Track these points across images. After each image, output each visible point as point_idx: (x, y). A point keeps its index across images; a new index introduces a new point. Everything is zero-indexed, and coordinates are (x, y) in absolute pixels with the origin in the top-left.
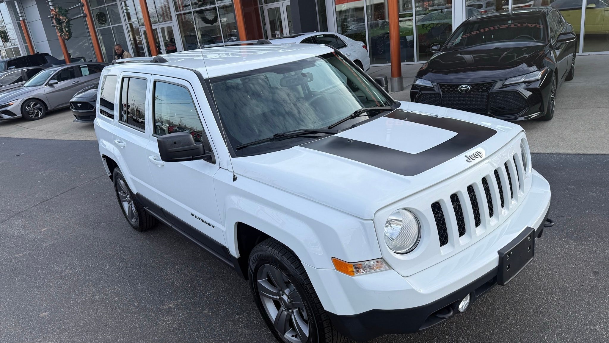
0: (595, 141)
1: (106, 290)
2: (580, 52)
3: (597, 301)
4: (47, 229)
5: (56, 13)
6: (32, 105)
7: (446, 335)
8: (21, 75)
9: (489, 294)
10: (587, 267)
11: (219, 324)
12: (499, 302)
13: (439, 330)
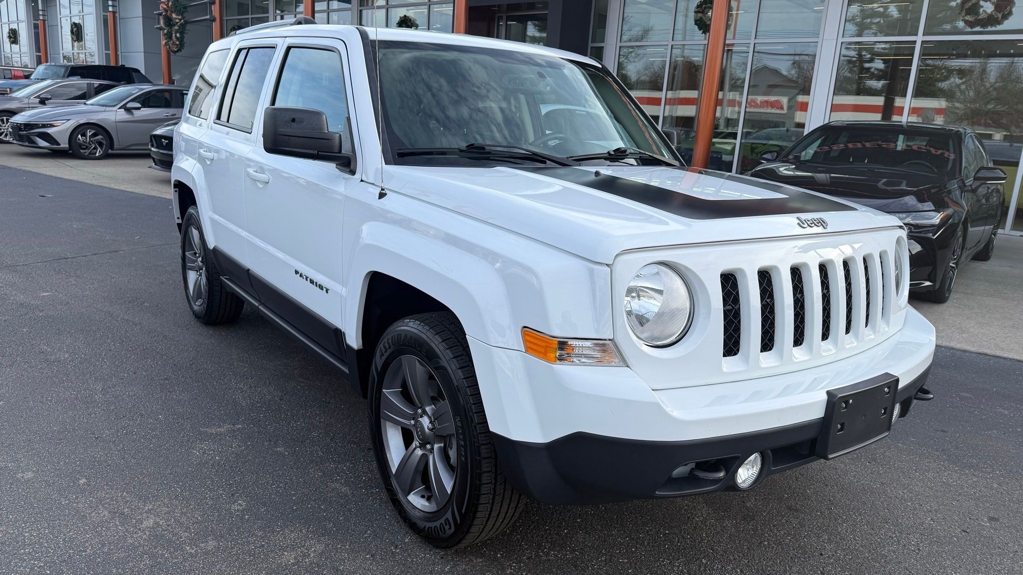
0: (1016, 342)
1: (118, 390)
2: (1006, 228)
3: (991, 558)
4: (50, 295)
5: (168, 7)
6: (89, 134)
7: (704, 558)
8: (86, 91)
9: (793, 514)
10: (979, 509)
11: (297, 470)
12: (809, 528)
13: (691, 548)
